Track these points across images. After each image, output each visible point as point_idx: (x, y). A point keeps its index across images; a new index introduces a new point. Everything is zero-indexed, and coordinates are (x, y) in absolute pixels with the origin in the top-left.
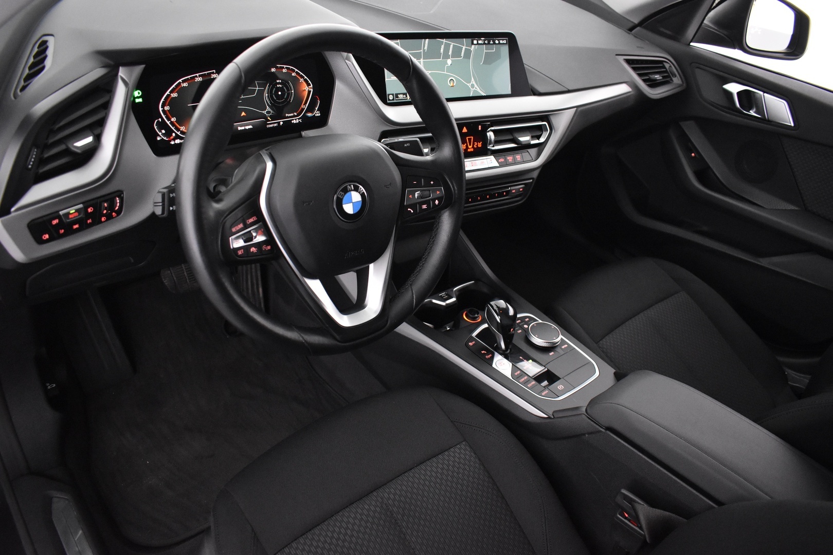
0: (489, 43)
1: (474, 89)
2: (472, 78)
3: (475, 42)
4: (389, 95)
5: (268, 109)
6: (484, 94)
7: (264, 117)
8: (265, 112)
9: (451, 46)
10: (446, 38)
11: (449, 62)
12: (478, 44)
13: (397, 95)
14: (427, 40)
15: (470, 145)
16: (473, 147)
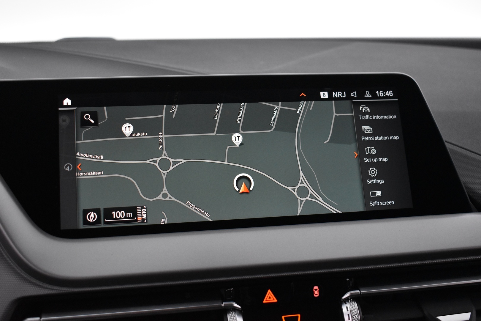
1: (308, 198)
2: (301, 174)
4: (86, 212)
6: (334, 210)
11: (237, 139)
13: (108, 213)
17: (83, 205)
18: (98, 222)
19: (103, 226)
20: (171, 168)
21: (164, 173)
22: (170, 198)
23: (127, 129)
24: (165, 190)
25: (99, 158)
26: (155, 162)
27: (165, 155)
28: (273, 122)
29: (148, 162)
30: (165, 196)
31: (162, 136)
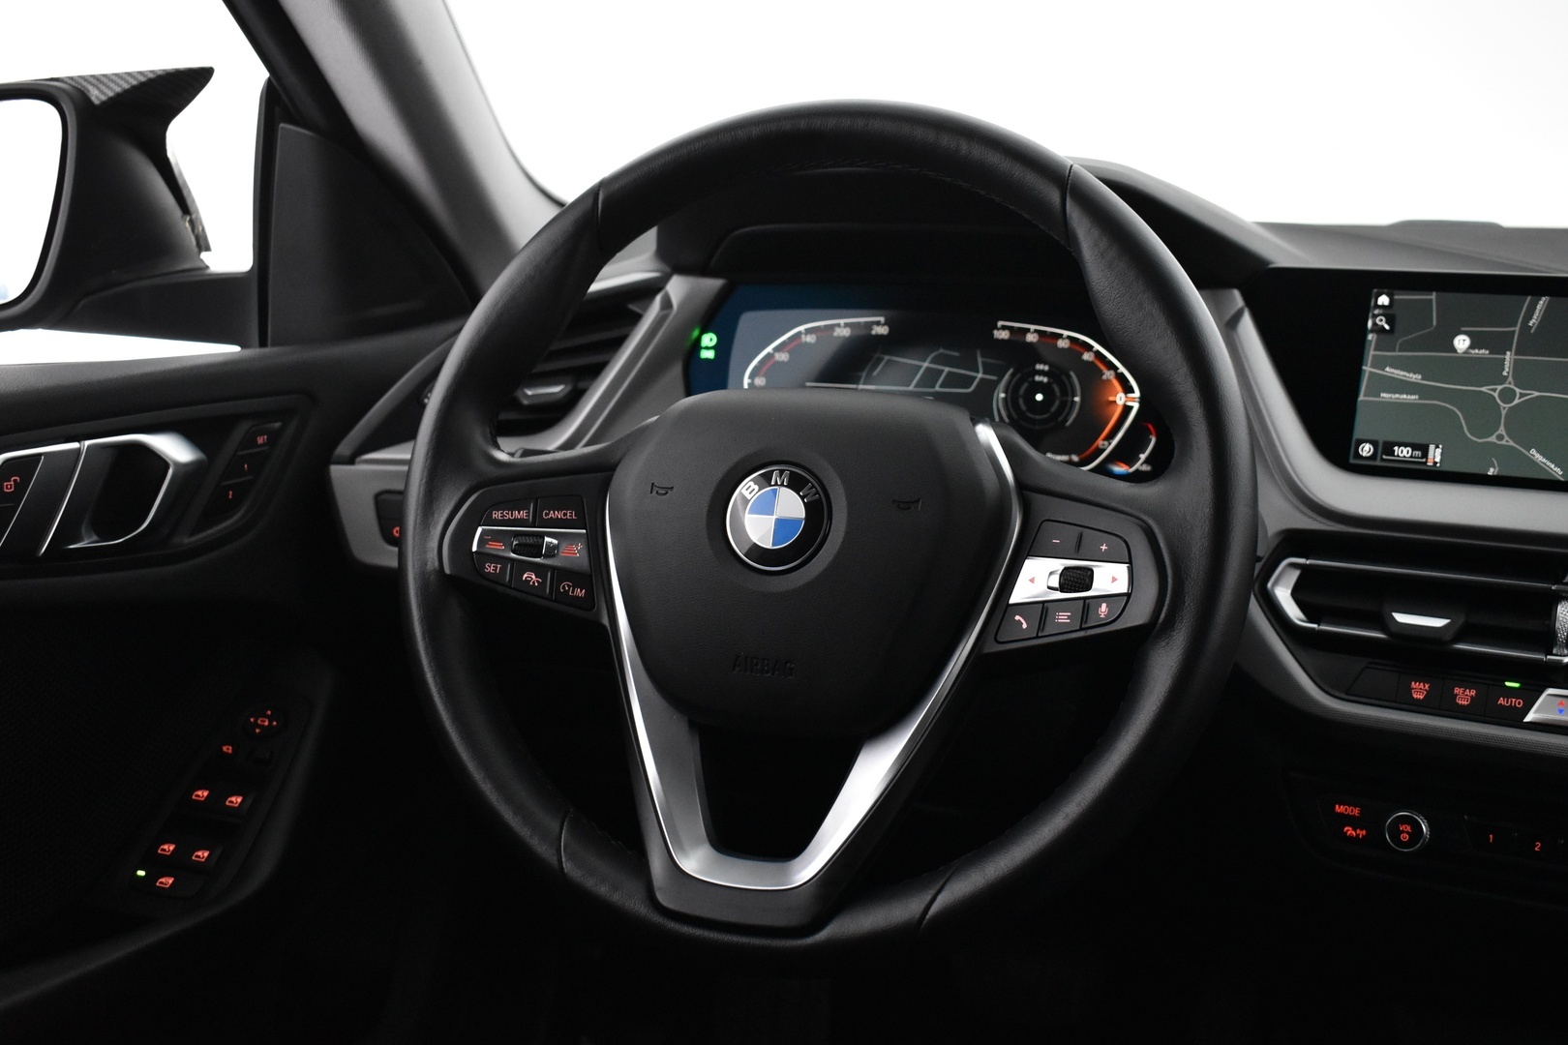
17: (1357, 434)
18: (1373, 457)
19: (1378, 463)
20: (1516, 401)
21: (1504, 407)
22: (1507, 441)
23: (1462, 343)
24: (1502, 430)
25: (1416, 378)
26: (1495, 391)
27: (1510, 384)
29: (1484, 389)
30: (1500, 437)
31: (1510, 357)
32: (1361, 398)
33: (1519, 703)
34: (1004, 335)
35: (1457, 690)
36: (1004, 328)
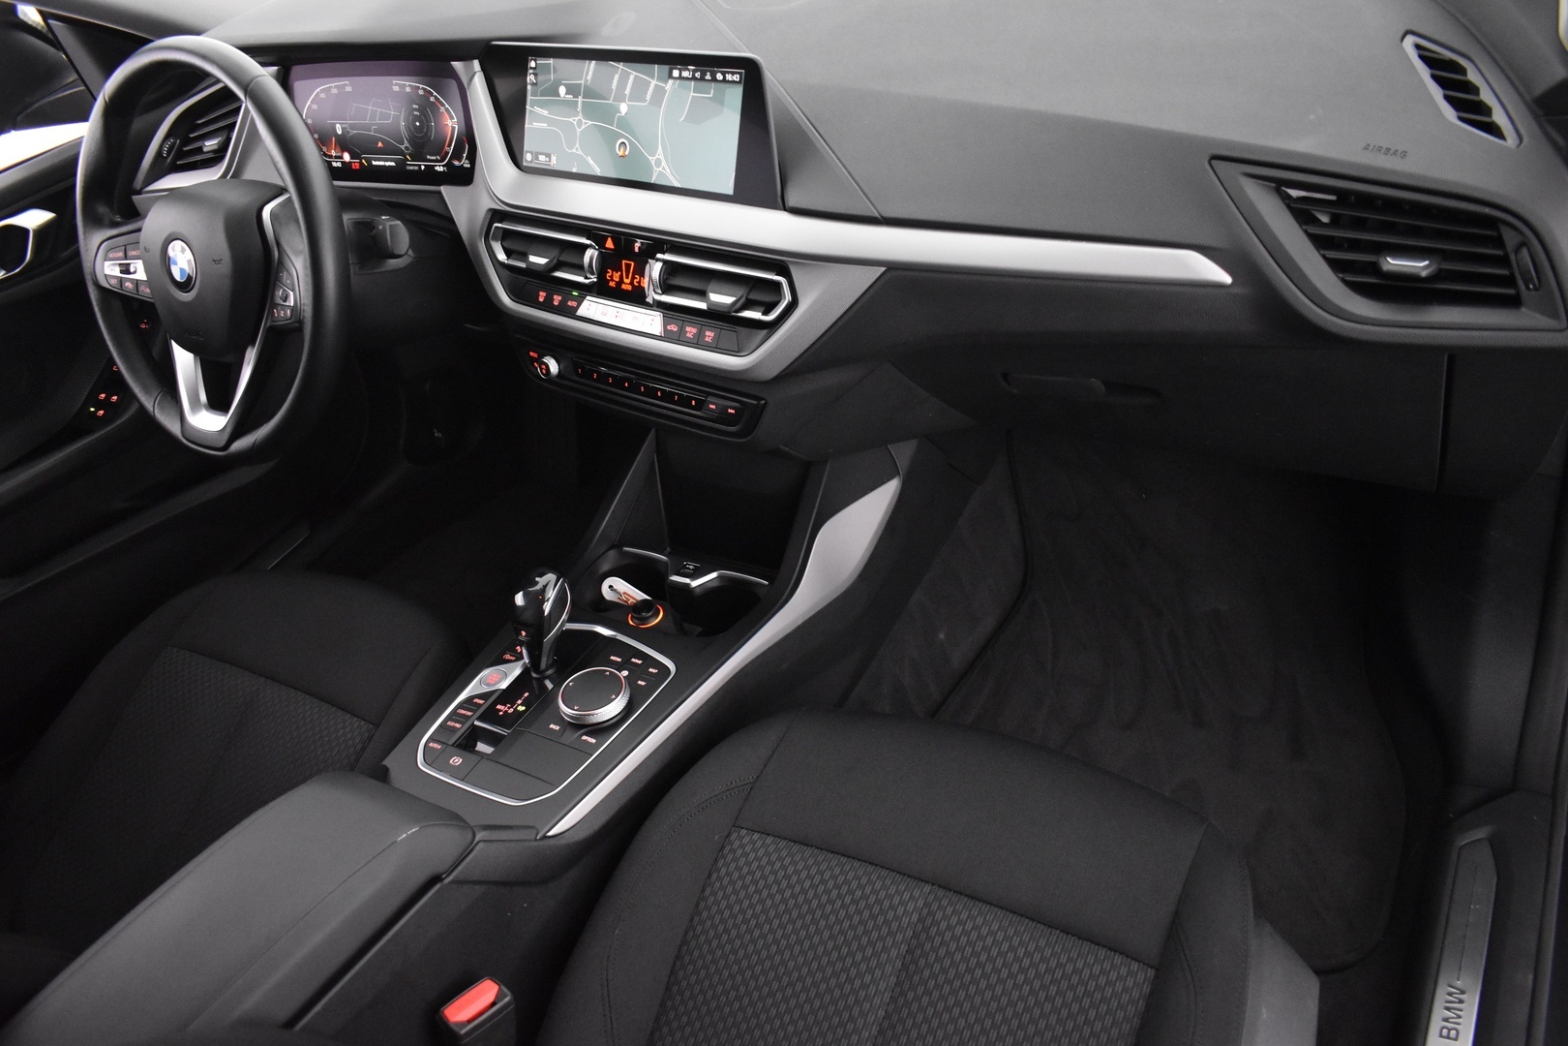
0: (702, 79)
1: (660, 169)
2: (660, 147)
3: (676, 73)
4: (526, 152)
5: (406, 144)
6: (677, 184)
7: (401, 153)
8: (403, 147)
9: (632, 77)
10: (623, 61)
11: (624, 108)
12: (680, 77)
13: (537, 156)
14: (594, 62)
15: (627, 277)
16: (632, 283)
17: (525, 149)
18: (531, 162)
19: (534, 165)
20: (583, 127)
21: (578, 131)
22: (580, 152)
23: (562, 91)
24: (578, 145)
26: (574, 120)
27: (580, 117)
28: (648, 97)
29: (571, 120)
30: (577, 149)
31: (580, 99)
32: (526, 126)
33: (574, 304)
34: (396, 88)
35: (555, 297)
36: (397, 84)
